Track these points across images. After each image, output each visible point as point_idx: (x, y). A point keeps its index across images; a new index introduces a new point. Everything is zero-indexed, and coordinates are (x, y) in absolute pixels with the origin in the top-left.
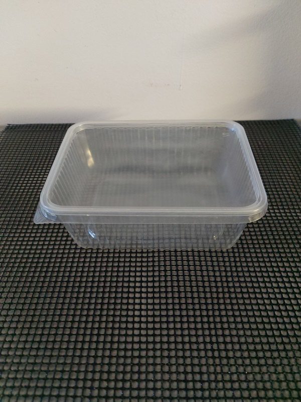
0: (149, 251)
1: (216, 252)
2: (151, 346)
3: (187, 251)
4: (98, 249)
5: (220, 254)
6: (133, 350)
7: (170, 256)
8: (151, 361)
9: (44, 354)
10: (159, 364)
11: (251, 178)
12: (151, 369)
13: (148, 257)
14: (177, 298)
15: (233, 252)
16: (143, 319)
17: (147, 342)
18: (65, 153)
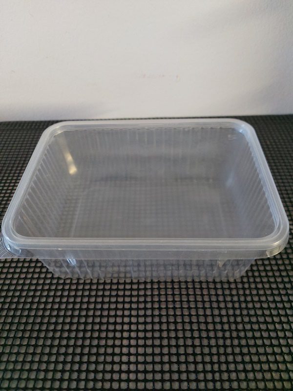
0: (140, 281)
1: (221, 282)
3: (186, 282)
4: (78, 279)
5: (226, 286)
7: (166, 288)
11: (266, 195)
13: (138, 290)
14: (173, 338)
15: (243, 283)
18: (39, 162)
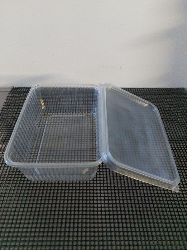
2: (108, 230)
6: (98, 232)
8: (109, 238)
9: (47, 235)
10: (114, 240)
12: (109, 243)
16: (103, 213)
17: (106, 227)
